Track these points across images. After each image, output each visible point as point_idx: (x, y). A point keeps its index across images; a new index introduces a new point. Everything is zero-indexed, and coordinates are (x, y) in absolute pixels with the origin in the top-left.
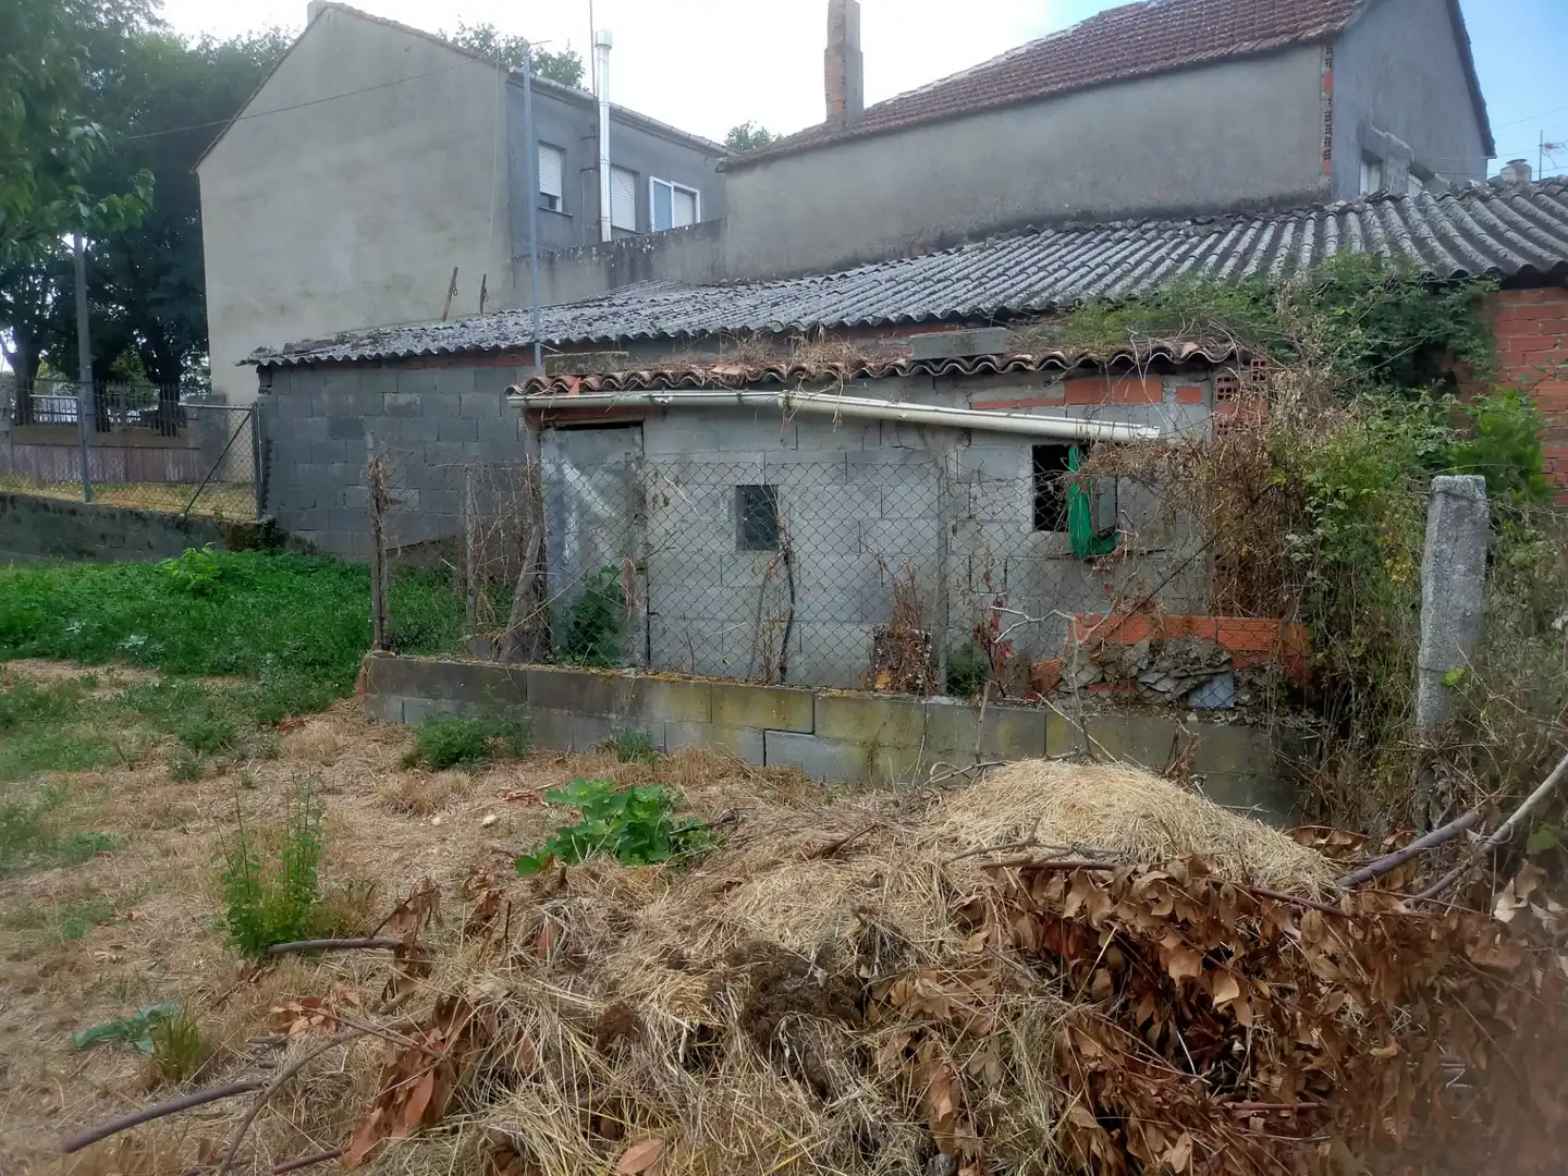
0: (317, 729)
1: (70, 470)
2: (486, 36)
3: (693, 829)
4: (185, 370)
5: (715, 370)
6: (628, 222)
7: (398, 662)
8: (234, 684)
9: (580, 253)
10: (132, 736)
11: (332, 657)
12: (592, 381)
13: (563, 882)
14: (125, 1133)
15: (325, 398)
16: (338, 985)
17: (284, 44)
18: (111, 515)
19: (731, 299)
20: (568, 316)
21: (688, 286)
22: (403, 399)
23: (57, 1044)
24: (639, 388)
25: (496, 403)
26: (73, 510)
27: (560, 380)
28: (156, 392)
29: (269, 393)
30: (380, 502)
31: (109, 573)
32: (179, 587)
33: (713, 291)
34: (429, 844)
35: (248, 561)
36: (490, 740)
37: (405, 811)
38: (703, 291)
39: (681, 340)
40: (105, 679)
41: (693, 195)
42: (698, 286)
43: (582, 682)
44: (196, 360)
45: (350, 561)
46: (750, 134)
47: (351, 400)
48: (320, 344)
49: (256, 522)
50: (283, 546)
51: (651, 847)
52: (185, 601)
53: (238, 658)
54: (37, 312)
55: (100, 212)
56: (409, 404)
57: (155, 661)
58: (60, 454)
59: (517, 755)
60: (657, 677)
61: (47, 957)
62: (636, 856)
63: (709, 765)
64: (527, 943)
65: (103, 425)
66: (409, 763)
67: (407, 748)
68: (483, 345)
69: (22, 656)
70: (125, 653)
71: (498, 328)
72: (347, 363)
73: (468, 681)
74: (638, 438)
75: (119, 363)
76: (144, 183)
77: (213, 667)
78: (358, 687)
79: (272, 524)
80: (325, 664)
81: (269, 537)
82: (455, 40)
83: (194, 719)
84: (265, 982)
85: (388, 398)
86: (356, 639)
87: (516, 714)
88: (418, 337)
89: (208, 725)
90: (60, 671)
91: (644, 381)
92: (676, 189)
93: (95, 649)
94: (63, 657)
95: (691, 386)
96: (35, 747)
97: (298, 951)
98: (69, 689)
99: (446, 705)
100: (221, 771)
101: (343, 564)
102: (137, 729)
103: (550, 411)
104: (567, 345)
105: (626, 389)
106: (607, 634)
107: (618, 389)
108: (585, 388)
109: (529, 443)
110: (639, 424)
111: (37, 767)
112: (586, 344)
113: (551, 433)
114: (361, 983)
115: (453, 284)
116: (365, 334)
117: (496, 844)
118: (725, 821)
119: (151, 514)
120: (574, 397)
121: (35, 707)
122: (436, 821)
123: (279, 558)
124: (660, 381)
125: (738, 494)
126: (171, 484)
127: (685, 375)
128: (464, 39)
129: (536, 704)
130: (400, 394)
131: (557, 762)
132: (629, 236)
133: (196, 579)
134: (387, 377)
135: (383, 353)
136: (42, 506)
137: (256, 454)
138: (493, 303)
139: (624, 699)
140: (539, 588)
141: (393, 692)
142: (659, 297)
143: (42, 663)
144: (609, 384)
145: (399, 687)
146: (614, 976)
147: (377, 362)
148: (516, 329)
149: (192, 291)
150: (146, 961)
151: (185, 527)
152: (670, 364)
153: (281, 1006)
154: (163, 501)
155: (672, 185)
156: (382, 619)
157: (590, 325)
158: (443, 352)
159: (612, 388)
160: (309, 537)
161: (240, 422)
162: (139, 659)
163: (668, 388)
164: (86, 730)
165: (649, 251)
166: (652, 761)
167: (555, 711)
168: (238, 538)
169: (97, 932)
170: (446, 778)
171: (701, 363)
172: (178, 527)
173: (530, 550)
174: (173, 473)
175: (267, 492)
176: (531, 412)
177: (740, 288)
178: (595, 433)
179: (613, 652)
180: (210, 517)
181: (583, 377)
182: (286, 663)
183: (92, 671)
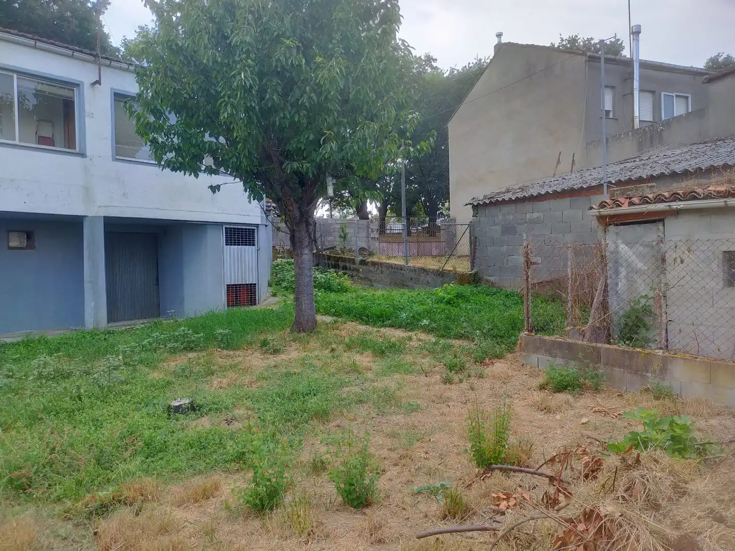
0: (499, 367)
1: (398, 253)
2: (573, 40)
3: (709, 443)
4: (439, 209)
5: (710, 188)
6: (648, 117)
7: (536, 339)
8: (465, 343)
9: (622, 136)
10: (427, 362)
11: (504, 334)
12: (636, 200)
13: (638, 461)
14: (437, 536)
15: (500, 217)
16: (519, 489)
17: (483, 65)
18: (414, 270)
19: (714, 149)
20: (617, 168)
21: (685, 145)
22: (535, 215)
23: (407, 490)
24: (663, 201)
25: (580, 214)
26: (401, 268)
27: (617, 201)
28: (428, 219)
29: (477, 217)
30: (528, 263)
31: (414, 293)
32: (440, 300)
33: (701, 146)
34: (555, 428)
35: (467, 289)
36: (582, 380)
37: (542, 410)
38: (695, 147)
39: (686, 174)
40: (415, 337)
41: (687, 98)
42: (691, 145)
43: (632, 355)
44: (443, 205)
45: (509, 290)
46: (720, 60)
47: (511, 217)
48: (498, 194)
49: (470, 273)
50: (480, 283)
51: (685, 449)
52: (442, 306)
53: (465, 332)
54: (387, 190)
55: (417, 150)
56: (538, 218)
57: (433, 331)
58: (395, 246)
59: (597, 390)
60: (675, 356)
61: (401, 452)
62: (677, 453)
63: (710, 408)
64: (626, 490)
65: (409, 233)
66: (542, 388)
67: (541, 380)
68: (574, 187)
69: (385, 326)
70: (422, 327)
71: (581, 178)
72: (510, 201)
73: (569, 350)
74: (661, 227)
75: (415, 208)
76: (433, 136)
77: (454, 335)
78: (517, 348)
79: (476, 273)
80: (501, 337)
81: (474, 279)
82: (559, 46)
83: (449, 357)
84: (486, 480)
85: (528, 216)
86: (515, 326)
87: (595, 369)
88: (541, 186)
89: (455, 360)
90: (399, 333)
91: (665, 198)
92: (677, 96)
93: (411, 325)
94: (400, 327)
95: (695, 198)
96: (392, 363)
97: (501, 469)
98: (402, 341)
99: (559, 361)
100: (461, 381)
101: (506, 291)
102: (427, 359)
103: (612, 217)
104: (619, 183)
105: (655, 203)
106: (643, 331)
107: (650, 203)
108: (631, 204)
109: (600, 234)
110: (662, 220)
111: (392, 372)
112: (629, 182)
113: (612, 228)
114: (529, 490)
115: (559, 160)
116: (517, 187)
117: (589, 433)
118: (730, 442)
119: (430, 270)
120: (625, 209)
121: (391, 347)
122: (558, 417)
123: (479, 288)
124: (675, 197)
125: (725, 257)
126: (434, 257)
127: (692, 192)
128: (562, 45)
129: (606, 364)
130: (533, 213)
131: (618, 395)
132: (650, 124)
133: (448, 297)
134: (528, 206)
135: (527, 195)
136: (390, 266)
137: (471, 244)
138: (577, 166)
139: (656, 366)
140: (604, 306)
141: (534, 352)
142: (669, 153)
143: (392, 329)
144: (645, 201)
145: (537, 350)
146: (678, 518)
147: (524, 200)
148: (591, 178)
149: (444, 176)
150: (438, 461)
151: (442, 275)
152: (680, 187)
153: (495, 493)
154: (431, 264)
155: (674, 95)
156: (528, 318)
157: (630, 171)
158: (555, 192)
159: (648, 203)
160: (492, 279)
161: (464, 230)
162: (428, 330)
163: (680, 200)
164: (409, 358)
165: (661, 130)
166: (674, 401)
167: (617, 369)
168: (462, 279)
169: (418, 444)
170: (562, 397)
171: (700, 185)
172: (439, 275)
173: (600, 286)
174: (435, 252)
175: (475, 259)
176: (601, 218)
177: (718, 143)
178: (636, 226)
179: (647, 341)
180: (451, 271)
181: (630, 198)
182: (485, 335)
183: (410, 333)
